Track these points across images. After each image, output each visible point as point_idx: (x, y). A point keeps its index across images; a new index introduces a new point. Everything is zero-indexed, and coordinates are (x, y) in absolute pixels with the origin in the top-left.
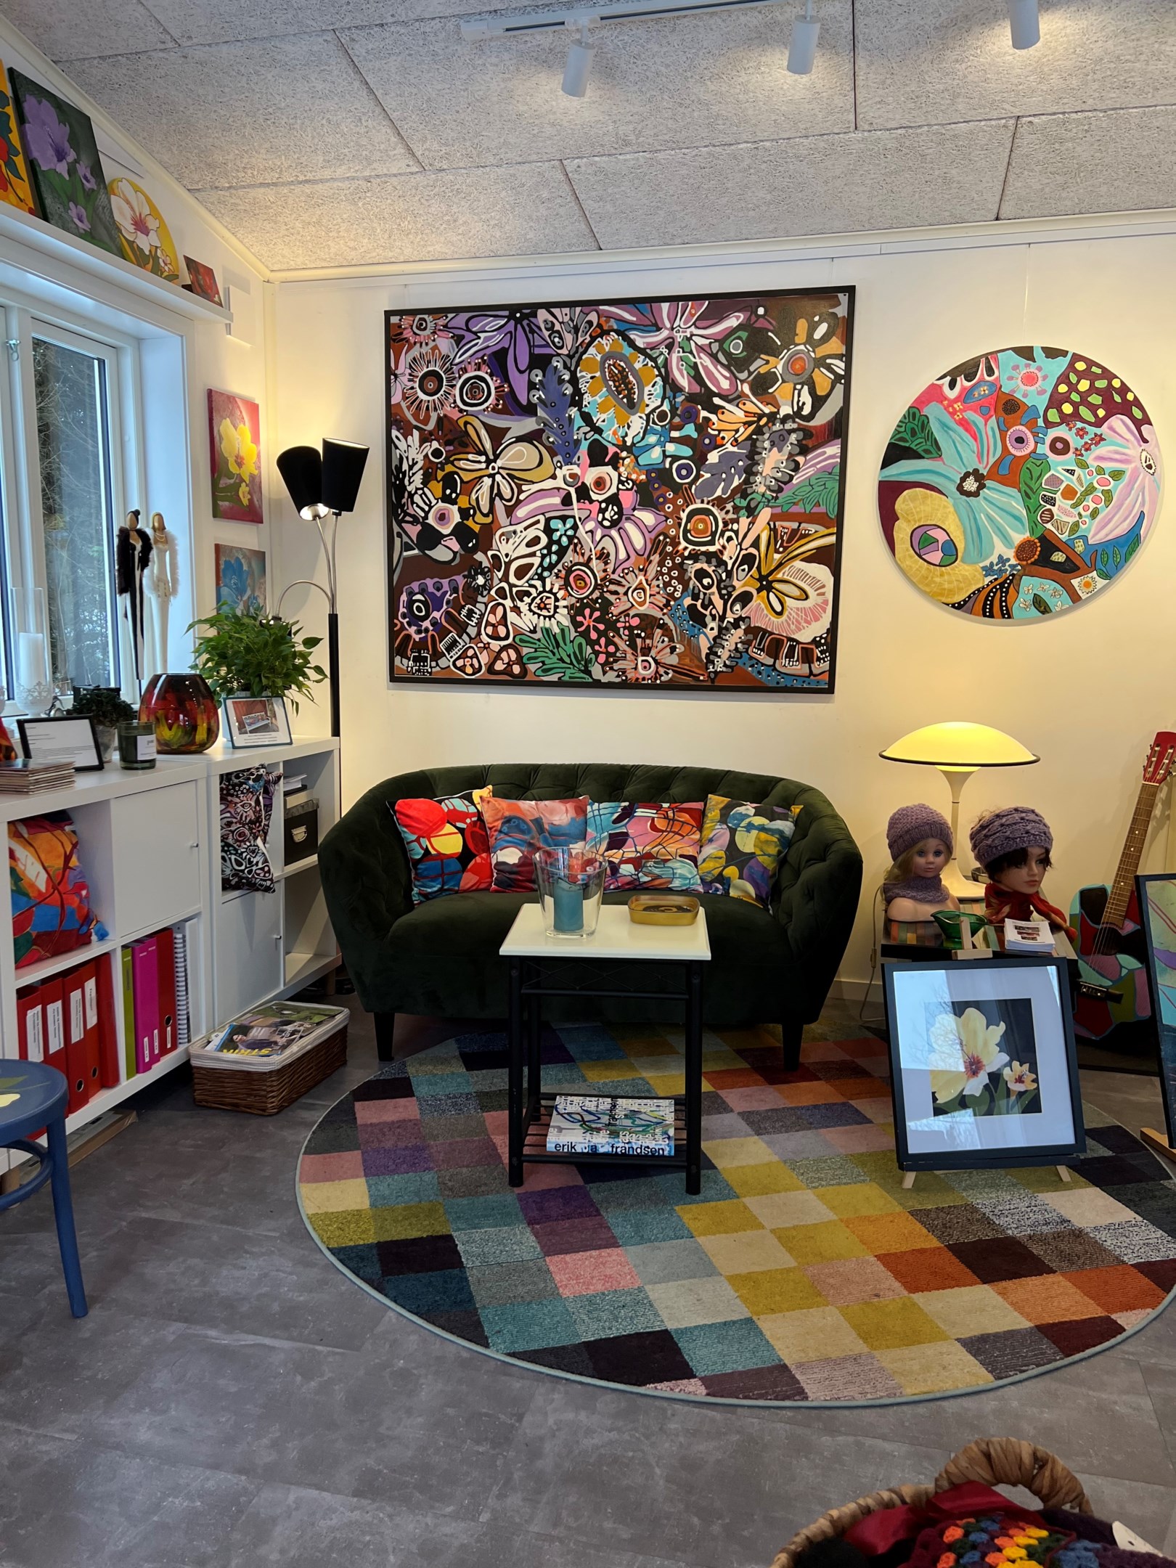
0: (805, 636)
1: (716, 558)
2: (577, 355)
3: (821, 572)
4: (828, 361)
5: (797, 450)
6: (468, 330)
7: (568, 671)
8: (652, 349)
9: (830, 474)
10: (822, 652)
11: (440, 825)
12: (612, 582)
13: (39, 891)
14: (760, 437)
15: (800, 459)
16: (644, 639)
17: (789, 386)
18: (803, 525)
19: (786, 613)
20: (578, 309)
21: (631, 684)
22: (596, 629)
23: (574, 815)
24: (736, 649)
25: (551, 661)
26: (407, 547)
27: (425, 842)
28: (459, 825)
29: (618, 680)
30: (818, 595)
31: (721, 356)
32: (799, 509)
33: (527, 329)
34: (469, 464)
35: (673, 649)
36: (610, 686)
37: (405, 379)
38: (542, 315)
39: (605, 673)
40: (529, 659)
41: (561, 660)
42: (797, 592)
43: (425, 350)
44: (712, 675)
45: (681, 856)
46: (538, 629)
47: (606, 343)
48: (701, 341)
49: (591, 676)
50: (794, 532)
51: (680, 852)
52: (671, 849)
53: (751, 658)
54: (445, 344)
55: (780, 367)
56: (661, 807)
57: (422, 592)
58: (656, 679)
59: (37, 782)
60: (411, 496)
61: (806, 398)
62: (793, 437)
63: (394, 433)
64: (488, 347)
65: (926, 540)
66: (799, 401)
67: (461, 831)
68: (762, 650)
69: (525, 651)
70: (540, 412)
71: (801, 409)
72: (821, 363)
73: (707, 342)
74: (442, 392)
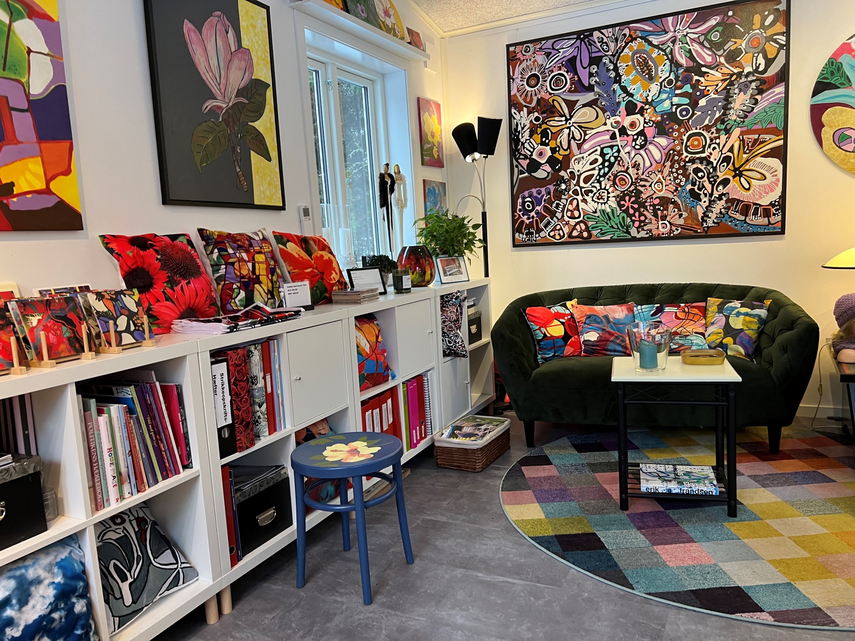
0: (765, 202)
1: (707, 161)
2: (617, 54)
3: (775, 163)
4: (775, 37)
5: (756, 92)
6: (554, 49)
7: (616, 233)
8: (662, 45)
9: (778, 104)
10: (776, 210)
11: (551, 321)
12: (641, 180)
13: (367, 353)
14: (731, 87)
15: (758, 97)
16: (662, 211)
17: (751, 54)
18: (761, 136)
19: (752, 189)
20: (617, 28)
21: (655, 237)
22: (632, 207)
23: (627, 313)
24: (721, 212)
25: (606, 228)
26: (521, 172)
27: (543, 330)
28: (561, 320)
29: (648, 236)
30: (773, 176)
31: (706, 44)
32: (759, 126)
33: (587, 44)
34: (556, 122)
35: (681, 216)
36: (642, 239)
37: (518, 81)
38: (596, 34)
39: (639, 232)
40: (592, 228)
41: (612, 227)
42: (759, 176)
43: (529, 63)
44: (706, 229)
45: (696, 333)
46: (598, 211)
47: (634, 45)
48: (693, 36)
49: (630, 235)
50: (756, 140)
51: (695, 331)
52: (689, 329)
53: (730, 217)
54: (540, 58)
55: (744, 45)
56: (680, 306)
57: (530, 196)
58: (670, 233)
59: (364, 297)
60: (523, 144)
61: (761, 61)
62: (753, 85)
63: (513, 111)
64: (565, 57)
65: (843, 137)
66: (756, 63)
67: (563, 323)
68: (737, 212)
69: (590, 224)
70: (596, 89)
71: (758, 67)
72: (770, 39)
73: (697, 36)
74: (539, 85)
